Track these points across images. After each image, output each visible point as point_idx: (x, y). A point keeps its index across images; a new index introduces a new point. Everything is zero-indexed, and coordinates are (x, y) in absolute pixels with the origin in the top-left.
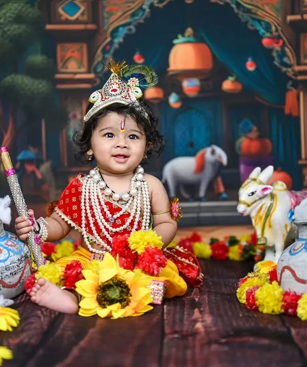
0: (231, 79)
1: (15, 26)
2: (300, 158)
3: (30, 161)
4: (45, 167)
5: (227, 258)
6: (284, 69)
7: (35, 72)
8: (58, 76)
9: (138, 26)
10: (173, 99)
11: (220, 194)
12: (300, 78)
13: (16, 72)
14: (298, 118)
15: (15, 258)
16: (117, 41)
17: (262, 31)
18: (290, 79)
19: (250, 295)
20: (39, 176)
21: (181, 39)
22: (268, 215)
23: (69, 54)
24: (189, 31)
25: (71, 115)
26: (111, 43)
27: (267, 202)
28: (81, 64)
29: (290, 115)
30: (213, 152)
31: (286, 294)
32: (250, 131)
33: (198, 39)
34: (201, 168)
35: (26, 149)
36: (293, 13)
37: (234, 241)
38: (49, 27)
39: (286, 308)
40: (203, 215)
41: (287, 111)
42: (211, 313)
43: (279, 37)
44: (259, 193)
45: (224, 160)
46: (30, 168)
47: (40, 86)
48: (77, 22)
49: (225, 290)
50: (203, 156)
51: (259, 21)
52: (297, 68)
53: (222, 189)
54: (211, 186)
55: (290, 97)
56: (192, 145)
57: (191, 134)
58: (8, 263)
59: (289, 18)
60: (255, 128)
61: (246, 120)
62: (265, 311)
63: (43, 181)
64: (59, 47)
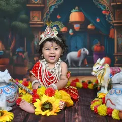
0: (91, 25)
1: (16, 5)
2: (114, 53)
3: (21, 52)
4: (26, 54)
5: (88, 88)
6: (110, 22)
7: (23, 21)
8: (31, 22)
9: (59, 6)
10: (70, 31)
11: (86, 65)
12: (115, 25)
13: (16, 21)
14: (114, 39)
15: (13, 92)
16: (51, 10)
17: (102, 8)
18: (112, 25)
19: (96, 108)
20: (24, 57)
21: (74, 10)
22: (102, 76)
23: (35, 15)
24: (77, 7)
25: (35, 36)
26: (49, 11)
27: (102, 71)
28: (39, 18)
29: (111, 38)
30: (84, 50)
31: (108, 109)
32: (97, 43)
33: (80, 11)
34: (80, 55)
35: (20, 47)
36: (113, 2)
37: (90, 82)
38: (28, 5)
39: (108, 114)
40: (80, 72)
41: (110, 36)
42: (82, 116)
43: (108, 10)
44: (99, 68)
45: (88, 53)
46: (20, 54)
47: (24, 26)
48: (38, 3)
49: (86, 104)
50: (80, 51)
51: (101, 5)
52: (114, 22)
53: (87, 63)
54: (83, 62)
55: (111, 31)
56: (76, 47)
57: (76, 44)
58: (11, 94)
59: (112, 4)
60: (99, 42)
61: (96, 39)
62: (101, 115)
63: (25, 59)
64: (31, 12)
